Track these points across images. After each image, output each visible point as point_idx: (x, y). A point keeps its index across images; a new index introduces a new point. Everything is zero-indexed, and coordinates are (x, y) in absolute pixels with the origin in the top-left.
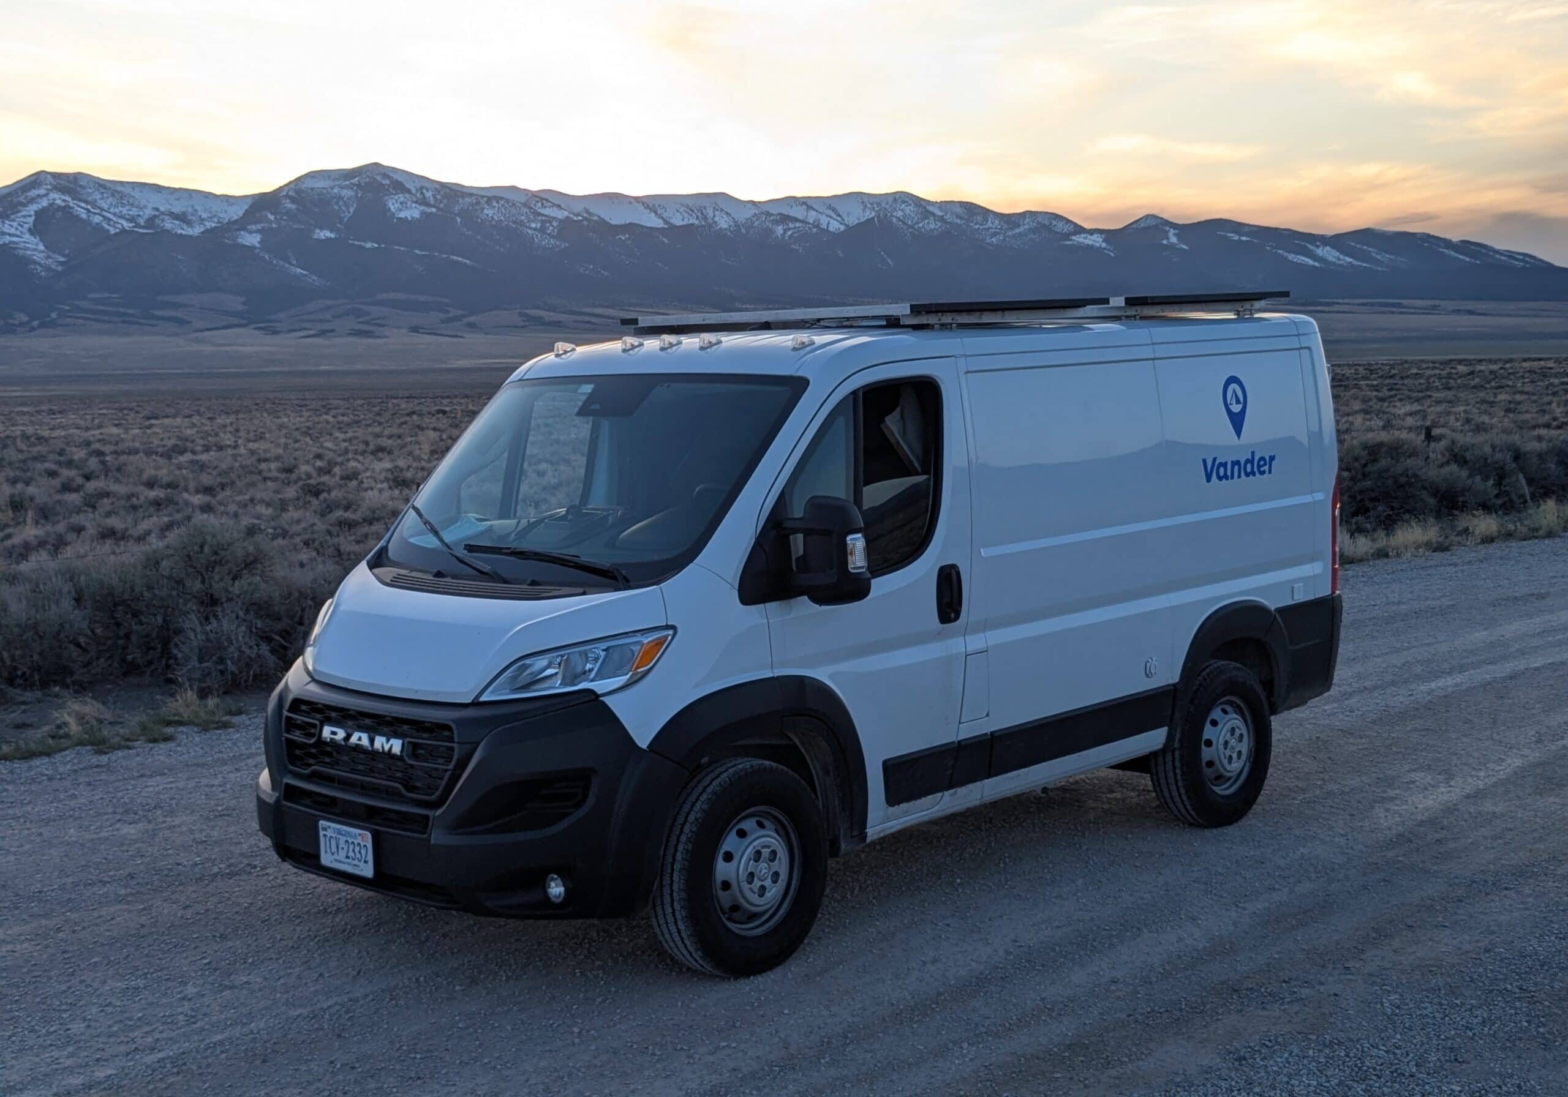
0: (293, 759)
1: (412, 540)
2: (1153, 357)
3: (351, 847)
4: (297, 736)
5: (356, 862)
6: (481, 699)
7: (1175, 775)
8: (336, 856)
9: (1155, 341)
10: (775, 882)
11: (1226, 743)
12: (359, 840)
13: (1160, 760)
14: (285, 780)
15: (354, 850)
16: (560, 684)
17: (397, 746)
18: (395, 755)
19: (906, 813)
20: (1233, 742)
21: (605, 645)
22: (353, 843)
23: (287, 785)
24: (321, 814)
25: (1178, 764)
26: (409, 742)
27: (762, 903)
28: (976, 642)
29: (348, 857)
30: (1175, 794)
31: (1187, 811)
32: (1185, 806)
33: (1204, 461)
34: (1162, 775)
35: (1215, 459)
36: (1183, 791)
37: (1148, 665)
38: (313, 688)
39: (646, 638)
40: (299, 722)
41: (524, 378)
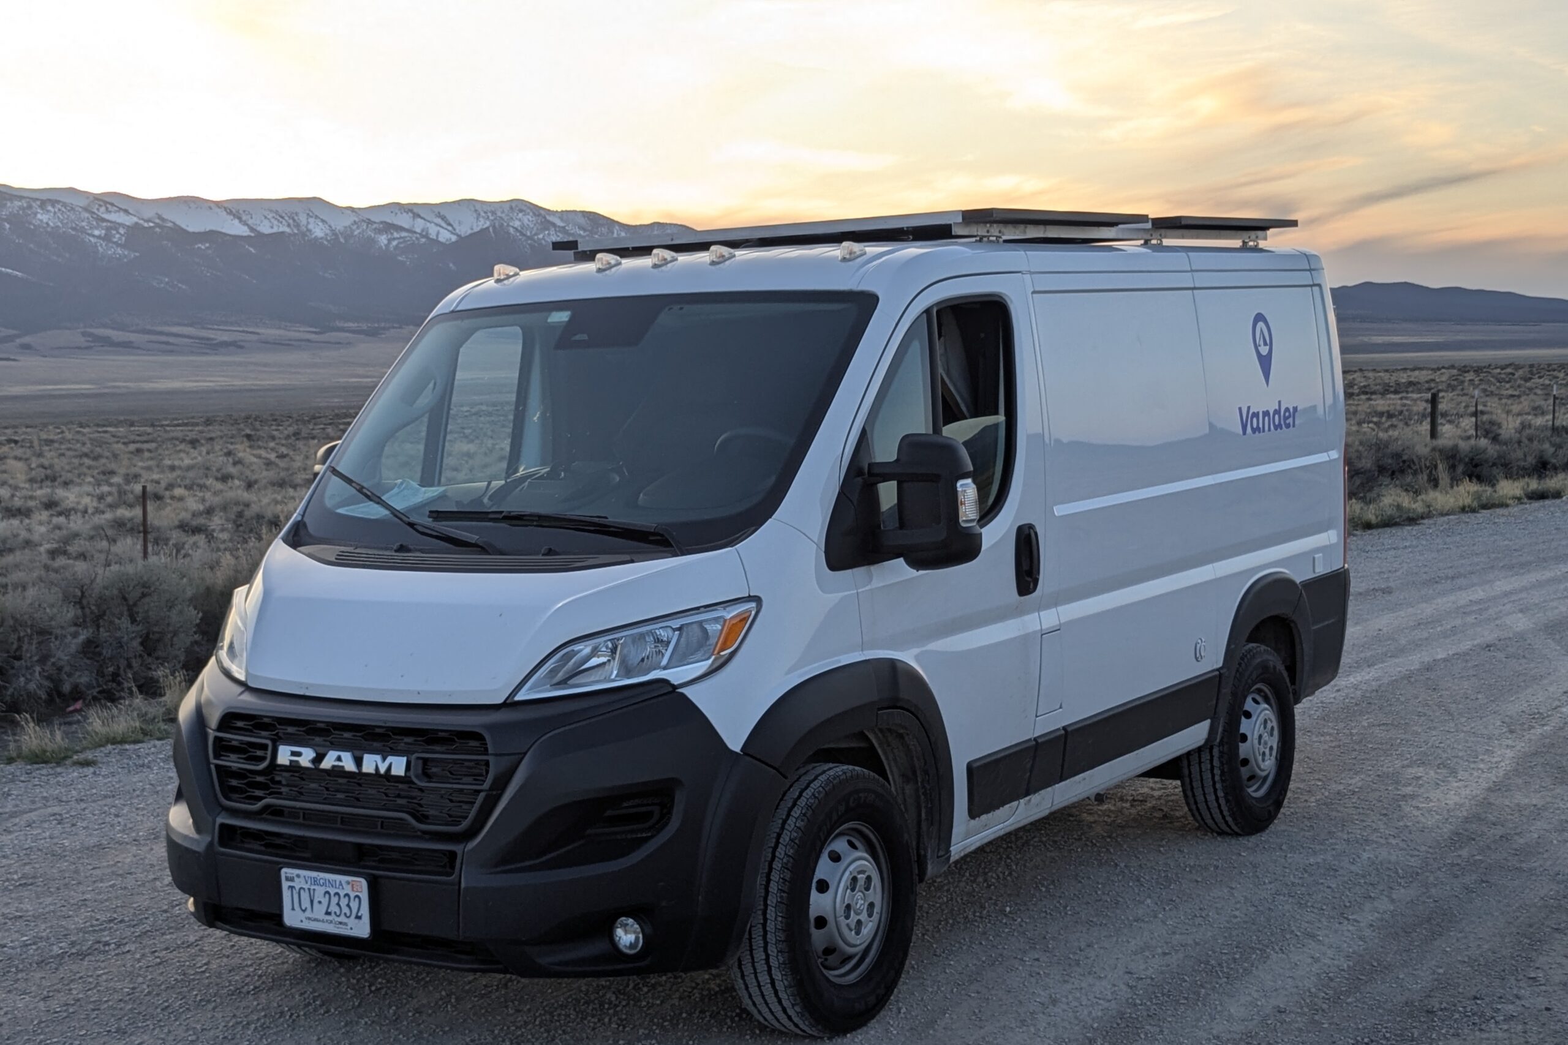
0: (228, 791)
1: (341, 511)
2: (1192, 286)
3: (335, 900)
4: (234, 762)
5: (342, 919)
6: (518, 698)
7: (1213, 776)
8: (308, 914)
9: (1193, 268)
10: (870, 915)
11: (1260, 737)
12: (348, 889)
13: (1194, 759)
14: (220, 820)
15: (338, 904)
16: (616, 676)
17: (398, 765)
18: (397, 778)
19: (986, 827)
20: (1266, 736)
21: (676, 624)
22: (337, 894)
23: (222, 826)
24: (286, 860)
25: (1216, 763)
26: (418, 758)
27: (858, 942)
28: (1049, 618)
29: (328, 913)
30: (1211, 798)
31: (1224, 817)
32: (1221, 812)
33: (1240, 409)
34: (1196, 775)
35: (1249, 408)
36: (1221, 794)
37: (1198, 646)
38: (247, 697)
39: (729, 612)
40: (234, 743)
41: (459, 308)
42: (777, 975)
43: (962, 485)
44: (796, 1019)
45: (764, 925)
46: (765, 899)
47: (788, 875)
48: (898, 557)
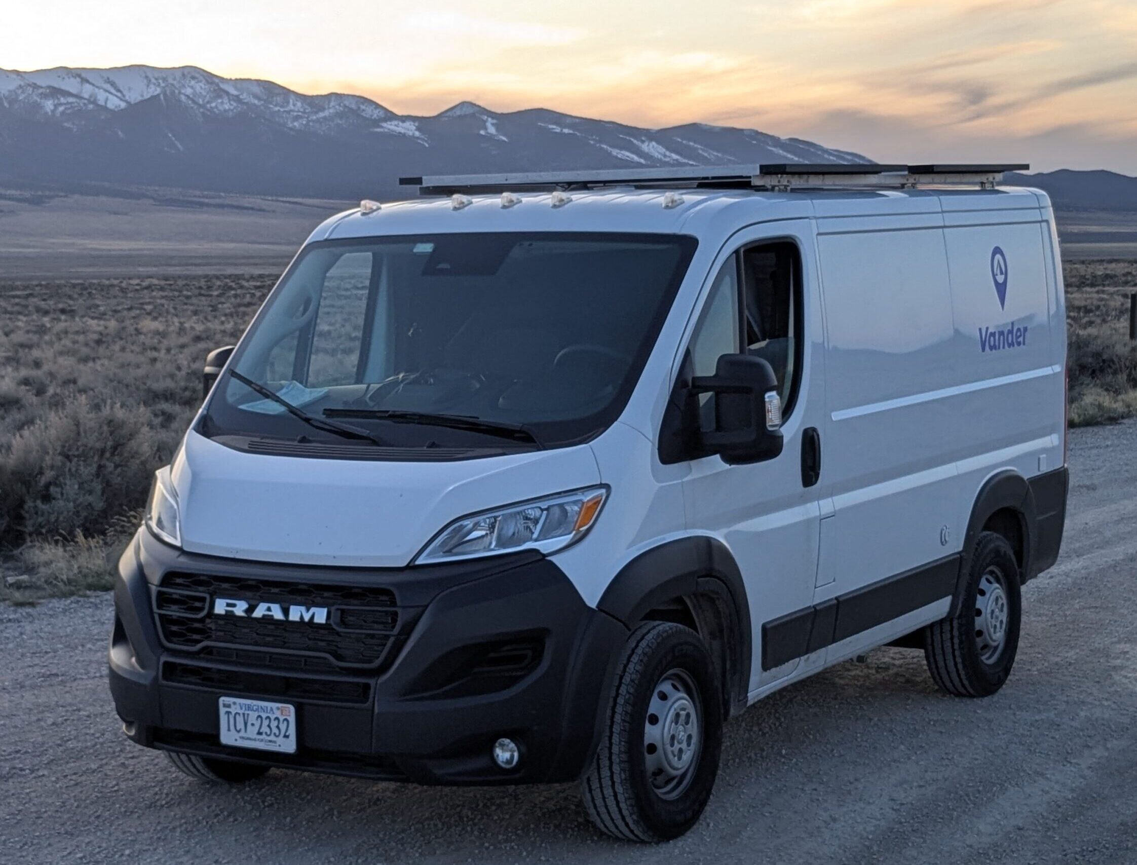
0: (169, 635)
1: (242, 407)
2: (942, 224)
3: (266, 723)
4: (174, 612)
5: (272, 738)
6: (418, 562)
7: (953, 644)
8: (242, 734)
9: (944, 209)
10: (689, 745)
11: (993, 612)
12: (278, 714)
13: (937, 631)
14: (164, 659)
15: (269, 726)
16: (495, 546)
17: (320, 615)
18: (320, 626)
19: (775, 678)
20: (997, 612)
21: (544, 505)
22: (268, 718)
23: (166, 663)
24: (222, 691)
25: (956, 633)
26: (337, 609)
27: (680, 766)
28: (826, 506)
29: (260, 733)
30: (951, 664)
31: (961, 680)
32: (959, 675)
33: (980, 330)
34: (938, 645)
35: (987, 328)
36: (959, 660)
37: (943, 532)
38: (183, 559)
39: (586, 496)
40: (174, 596)
41: (333, 237)
42: (619, 789)
43: (769, 397)
44: (632, 826)
45: (610, 748)
46: (611, 727)
47: (629, 709)
48: (715, 453)
